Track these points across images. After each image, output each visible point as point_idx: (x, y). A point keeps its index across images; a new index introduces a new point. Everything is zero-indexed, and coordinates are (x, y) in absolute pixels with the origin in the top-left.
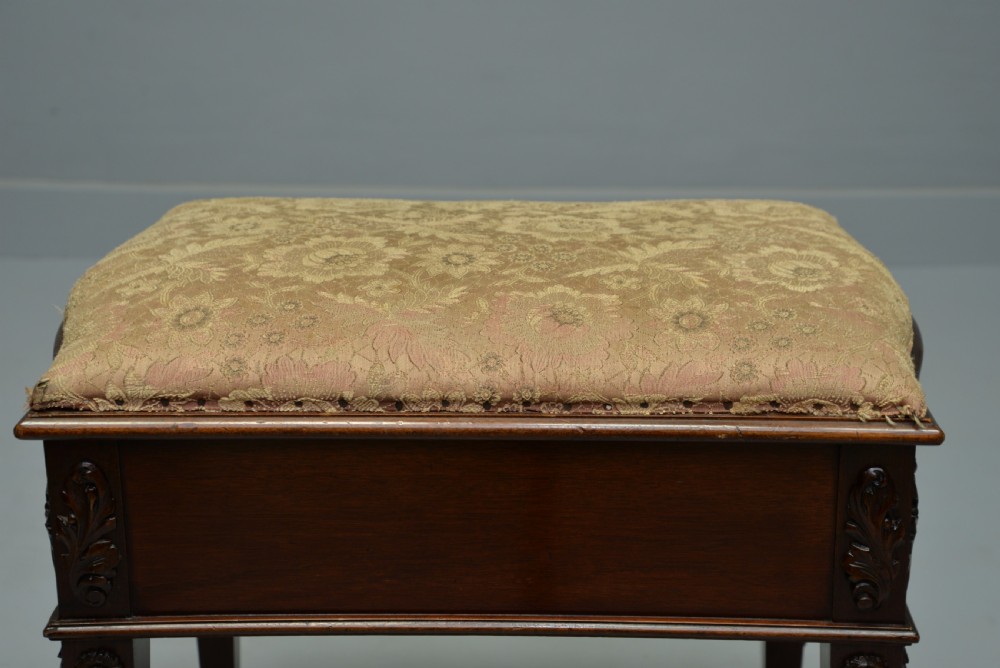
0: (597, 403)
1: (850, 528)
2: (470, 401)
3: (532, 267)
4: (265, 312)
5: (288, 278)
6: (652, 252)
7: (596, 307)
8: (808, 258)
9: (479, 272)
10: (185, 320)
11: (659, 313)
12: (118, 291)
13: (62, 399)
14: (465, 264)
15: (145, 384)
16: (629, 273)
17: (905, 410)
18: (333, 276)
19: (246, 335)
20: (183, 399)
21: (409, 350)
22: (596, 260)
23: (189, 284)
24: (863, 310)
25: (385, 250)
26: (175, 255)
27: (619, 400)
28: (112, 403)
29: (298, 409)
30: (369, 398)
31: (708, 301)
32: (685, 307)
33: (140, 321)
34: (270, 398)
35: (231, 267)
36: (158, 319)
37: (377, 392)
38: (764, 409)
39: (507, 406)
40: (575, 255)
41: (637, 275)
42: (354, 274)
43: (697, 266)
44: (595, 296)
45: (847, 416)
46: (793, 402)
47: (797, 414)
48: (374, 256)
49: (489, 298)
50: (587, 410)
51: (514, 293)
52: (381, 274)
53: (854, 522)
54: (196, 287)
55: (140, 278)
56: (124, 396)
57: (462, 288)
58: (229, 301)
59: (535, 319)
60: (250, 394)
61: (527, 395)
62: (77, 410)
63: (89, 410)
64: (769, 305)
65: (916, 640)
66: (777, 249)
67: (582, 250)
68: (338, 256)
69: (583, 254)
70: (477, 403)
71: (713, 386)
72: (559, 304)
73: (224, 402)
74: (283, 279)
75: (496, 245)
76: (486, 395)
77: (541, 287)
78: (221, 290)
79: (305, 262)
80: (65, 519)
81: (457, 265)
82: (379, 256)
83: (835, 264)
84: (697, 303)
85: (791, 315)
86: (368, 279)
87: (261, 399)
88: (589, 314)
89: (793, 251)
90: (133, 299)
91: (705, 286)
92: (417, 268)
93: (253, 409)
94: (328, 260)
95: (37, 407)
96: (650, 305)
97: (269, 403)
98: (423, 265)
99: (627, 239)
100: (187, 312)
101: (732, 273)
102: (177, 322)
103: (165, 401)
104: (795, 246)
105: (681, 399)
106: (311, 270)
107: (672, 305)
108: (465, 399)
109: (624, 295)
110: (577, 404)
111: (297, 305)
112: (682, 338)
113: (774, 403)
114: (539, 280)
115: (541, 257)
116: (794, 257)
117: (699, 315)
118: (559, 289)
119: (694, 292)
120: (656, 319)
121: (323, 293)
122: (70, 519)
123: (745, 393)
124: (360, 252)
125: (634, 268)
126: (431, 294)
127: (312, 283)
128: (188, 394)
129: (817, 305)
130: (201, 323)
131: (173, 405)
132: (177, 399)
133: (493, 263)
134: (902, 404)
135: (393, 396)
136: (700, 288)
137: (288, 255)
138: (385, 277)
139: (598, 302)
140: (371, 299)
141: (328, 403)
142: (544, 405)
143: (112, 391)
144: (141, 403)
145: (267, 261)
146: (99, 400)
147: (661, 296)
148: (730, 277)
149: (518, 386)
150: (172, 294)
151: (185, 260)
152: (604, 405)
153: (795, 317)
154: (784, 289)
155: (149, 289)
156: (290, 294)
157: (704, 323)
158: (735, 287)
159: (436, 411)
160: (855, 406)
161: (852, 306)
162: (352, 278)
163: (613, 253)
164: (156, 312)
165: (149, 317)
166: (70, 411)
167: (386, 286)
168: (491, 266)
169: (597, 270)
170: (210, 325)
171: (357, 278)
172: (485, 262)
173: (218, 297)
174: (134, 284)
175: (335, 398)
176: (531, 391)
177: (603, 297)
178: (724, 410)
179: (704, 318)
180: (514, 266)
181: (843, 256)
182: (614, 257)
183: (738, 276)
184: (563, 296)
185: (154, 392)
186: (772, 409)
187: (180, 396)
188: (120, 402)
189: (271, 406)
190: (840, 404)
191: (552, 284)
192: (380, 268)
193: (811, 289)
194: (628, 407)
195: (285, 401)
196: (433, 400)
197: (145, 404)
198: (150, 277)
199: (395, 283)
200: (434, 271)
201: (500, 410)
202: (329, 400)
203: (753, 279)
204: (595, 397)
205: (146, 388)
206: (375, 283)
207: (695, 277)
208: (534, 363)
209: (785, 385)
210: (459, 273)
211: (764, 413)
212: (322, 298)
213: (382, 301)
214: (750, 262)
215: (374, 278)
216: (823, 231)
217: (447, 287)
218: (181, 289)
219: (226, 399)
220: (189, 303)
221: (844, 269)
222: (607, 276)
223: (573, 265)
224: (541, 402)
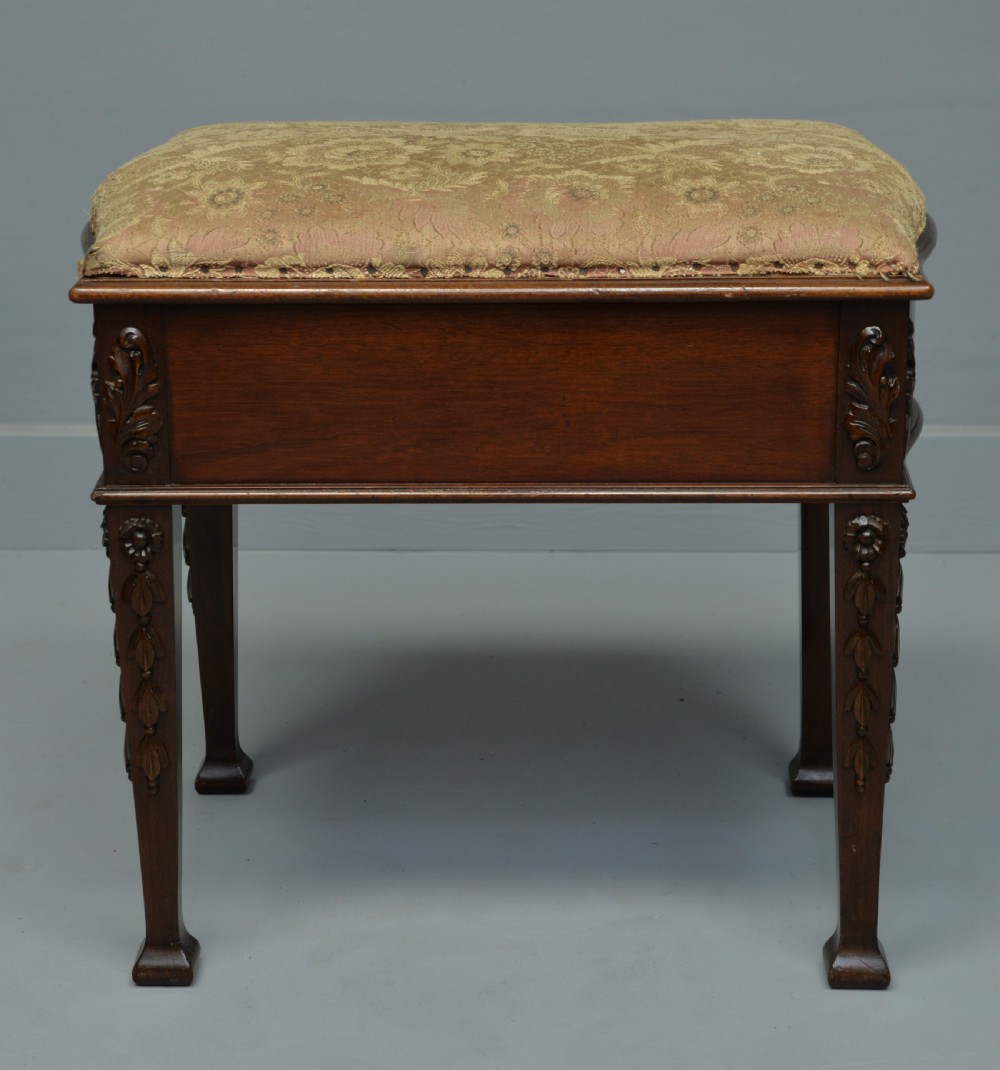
0: (611, 267)
1: (850, 387)
2: (491, 266)
3: (551, 158)
4: (294, 192)
5: (313, 167)
6: (671, 146)
7: (612, 187)
8: (825, 152)
9: (498, 162)
10: (220, 199)
11: (672, 190)
12: (149, 181)
13: (112, 265)
14: (484, 157)
15: (187, 251)
16: (645, 161)
17: (899, 267)
18: (356, 165)
19: (279, 210)
20: (222, 266)
21: (433, 221)
22: (612, 152)
23: (218, 173)
24: (868, 188)
25: (405, 147)
26: (197, 154)
27: (632, 263)
28: (156, 270)
29: (329, 275)
30: (396, 264)
31: (720, 180)
32: (697, 184)
33: (176, 201)
34: (303, 264)
35: (256, 160)
36: (194, 199)
37: (404, 258)
38: (768, 269)
39: (526, 271)
40: (593, 150)
41: (653, 162)
42: (377, 163)
43: (712, 156)
44: (611, 177)
45: (846, 274)
46: (795, 262)
47: (799, 274)
48: (393, 151)
49: (509, 180)
50: (602, 274)
51: (532, 177)
52: (402, 163)
53: (854, 381)
54: (225, 174)
55: (169, 171)
56: (168, 263)
57: (482, 173)
58: (258, 185)
59: (553, 196)
60: (285, 262)
61: (545, 260)
62: (125, 276)
63: (136, 276)
64: (778, 183)
65: (913, 496)
66: (795, 146)
67: (600, 146)
68: (359, 151)
69: (601, 149)
70: (498, 268)
71: (721, 248)
72: (576, 183)
73: (260, 269)
74: (309, 168)
75: (514, 144)
76: (507, 260)
77: (559, 171)
78: (249, 176)
79: (327, 156)
80: (112, 384)
81: (476, 157)
82: (400, 151)
83: (851, 157)
84: (710, 182)
85: (798, 189)
86: (389, 168)
87: (294, 266)
88: (605, 191)
89: (811, 147)
90: (166, 185)
91: (719, 169)
92: (437, 159)
93: (287, 276)
94: (350, 154)
95: (89, 273)
96: (664, 183)
97: (302, 269)
98: (444, 157)
99: (646, 139)
100: (220, 193)
101: (746, 160)
102: (212, 200)
103: (205, 268)
104: (814, 144)
105: (690, 262)
106: (334, 161)
107: (684, 184)
108: (487, 265)
109: (639, 176)
110: (592, 268)
111: (324, 187)
112: (694, 209)
113: (777, 264)
114: (557, 166)
115: (559, 151)
116: (810, 151)
117: (711, 190)
118: (577, 172)
119: (707, 174)
120: (669, 194)
121: (348, 177)
122: (117, 383)
123: (751, 254)
124: (380, 148)
125: (650, 157)
126: (452, 177)
127: (337, 170)
128: (227, 262)
129: (824, 183)
130: (235, 202)
131: (213, 273)
132: (217, 266)
133: (512, 155)
134: (895, 262)
135: (419, 262)
136: (714, 171)
137: (309, 152)
138: (407, 165)
139: (613, 182)
140: (395, 181)
141: (357, 270)
142: (561, 270)
143: (156, 259)
144: (184, 269)
145: (288, 156)
146: (145, 266)
147: (675, 177)
148: (744, 163)
149: (537, 251)
150: (204, 180)
151: (210, 156)
152: (619, 269)
153: (802, 190)
154: (795, 172)
155: (180, 177)
156: (316, 179)
157: (715, 196)
158: (747, 170)
159: (459, 277)
160: (853, 265)
161: (859, 185)
162: (374, 166)
163: (630, 148)
164: (191, 193)
165: (186, 198)
166: (119, 277)
167: (408, 171)
168: (510, 158)
169: (614, 159)
170: (244, 203)
171: (380, 166)
172: (503, 155)
173: (248, 180)
174: (164, 175)
175: (363, 264)
176: (550, 255)
177: (619, 178)
178: (732, 273)
179: (714, 193)
180: (532, 158)
181: (860, 154)
182: (631, 150)
183: (752, 162)
184: (579, 178)
185: (196, 259)
186: (776, 270)
187: (219, 262)
188: (163, 268)
189: (303, 272)
190: (838, 263)
191: (570, 169)
192: (402, 159)
193: (821, 172)
194: (641, 270)
195: (317, 268)
196: (456, 266)
197: (186, 271)
198: (178, 169)
199: (416, 169)
200: (453, 162)
201: (519, 275)
202: (358, 267)
203: (766, 165)
204: (610, 261)
205: (188, 255)
206: (397, 170)
207: (710, 164)
208: (552, 230)
209: (787, 245)
210: (480, 162)
211: (769, 273)
212: (348, 181)
213: (406, 182)
214: (763, 154)
215: (395, 166)
216: (847, 137)
217: (467, 173)
218: (211, 176)
219: (262, 266)
220: (222, 186)
221: (858, 161)
222: (624, 163)
223: (590, 156)
224: (559, 267)
